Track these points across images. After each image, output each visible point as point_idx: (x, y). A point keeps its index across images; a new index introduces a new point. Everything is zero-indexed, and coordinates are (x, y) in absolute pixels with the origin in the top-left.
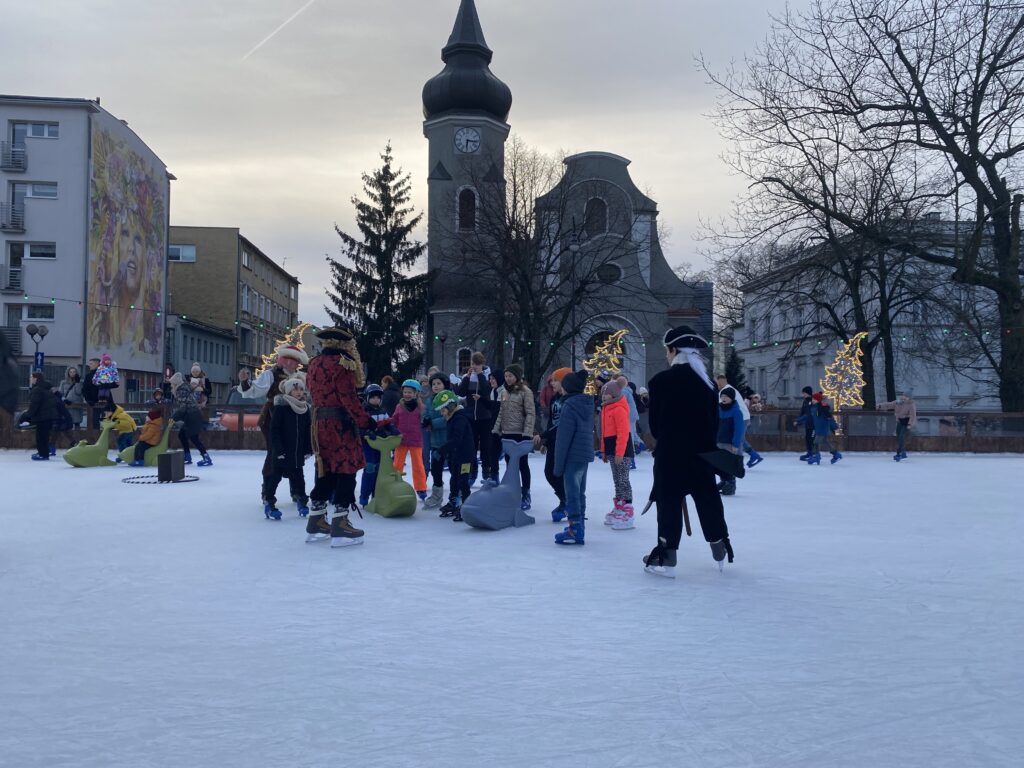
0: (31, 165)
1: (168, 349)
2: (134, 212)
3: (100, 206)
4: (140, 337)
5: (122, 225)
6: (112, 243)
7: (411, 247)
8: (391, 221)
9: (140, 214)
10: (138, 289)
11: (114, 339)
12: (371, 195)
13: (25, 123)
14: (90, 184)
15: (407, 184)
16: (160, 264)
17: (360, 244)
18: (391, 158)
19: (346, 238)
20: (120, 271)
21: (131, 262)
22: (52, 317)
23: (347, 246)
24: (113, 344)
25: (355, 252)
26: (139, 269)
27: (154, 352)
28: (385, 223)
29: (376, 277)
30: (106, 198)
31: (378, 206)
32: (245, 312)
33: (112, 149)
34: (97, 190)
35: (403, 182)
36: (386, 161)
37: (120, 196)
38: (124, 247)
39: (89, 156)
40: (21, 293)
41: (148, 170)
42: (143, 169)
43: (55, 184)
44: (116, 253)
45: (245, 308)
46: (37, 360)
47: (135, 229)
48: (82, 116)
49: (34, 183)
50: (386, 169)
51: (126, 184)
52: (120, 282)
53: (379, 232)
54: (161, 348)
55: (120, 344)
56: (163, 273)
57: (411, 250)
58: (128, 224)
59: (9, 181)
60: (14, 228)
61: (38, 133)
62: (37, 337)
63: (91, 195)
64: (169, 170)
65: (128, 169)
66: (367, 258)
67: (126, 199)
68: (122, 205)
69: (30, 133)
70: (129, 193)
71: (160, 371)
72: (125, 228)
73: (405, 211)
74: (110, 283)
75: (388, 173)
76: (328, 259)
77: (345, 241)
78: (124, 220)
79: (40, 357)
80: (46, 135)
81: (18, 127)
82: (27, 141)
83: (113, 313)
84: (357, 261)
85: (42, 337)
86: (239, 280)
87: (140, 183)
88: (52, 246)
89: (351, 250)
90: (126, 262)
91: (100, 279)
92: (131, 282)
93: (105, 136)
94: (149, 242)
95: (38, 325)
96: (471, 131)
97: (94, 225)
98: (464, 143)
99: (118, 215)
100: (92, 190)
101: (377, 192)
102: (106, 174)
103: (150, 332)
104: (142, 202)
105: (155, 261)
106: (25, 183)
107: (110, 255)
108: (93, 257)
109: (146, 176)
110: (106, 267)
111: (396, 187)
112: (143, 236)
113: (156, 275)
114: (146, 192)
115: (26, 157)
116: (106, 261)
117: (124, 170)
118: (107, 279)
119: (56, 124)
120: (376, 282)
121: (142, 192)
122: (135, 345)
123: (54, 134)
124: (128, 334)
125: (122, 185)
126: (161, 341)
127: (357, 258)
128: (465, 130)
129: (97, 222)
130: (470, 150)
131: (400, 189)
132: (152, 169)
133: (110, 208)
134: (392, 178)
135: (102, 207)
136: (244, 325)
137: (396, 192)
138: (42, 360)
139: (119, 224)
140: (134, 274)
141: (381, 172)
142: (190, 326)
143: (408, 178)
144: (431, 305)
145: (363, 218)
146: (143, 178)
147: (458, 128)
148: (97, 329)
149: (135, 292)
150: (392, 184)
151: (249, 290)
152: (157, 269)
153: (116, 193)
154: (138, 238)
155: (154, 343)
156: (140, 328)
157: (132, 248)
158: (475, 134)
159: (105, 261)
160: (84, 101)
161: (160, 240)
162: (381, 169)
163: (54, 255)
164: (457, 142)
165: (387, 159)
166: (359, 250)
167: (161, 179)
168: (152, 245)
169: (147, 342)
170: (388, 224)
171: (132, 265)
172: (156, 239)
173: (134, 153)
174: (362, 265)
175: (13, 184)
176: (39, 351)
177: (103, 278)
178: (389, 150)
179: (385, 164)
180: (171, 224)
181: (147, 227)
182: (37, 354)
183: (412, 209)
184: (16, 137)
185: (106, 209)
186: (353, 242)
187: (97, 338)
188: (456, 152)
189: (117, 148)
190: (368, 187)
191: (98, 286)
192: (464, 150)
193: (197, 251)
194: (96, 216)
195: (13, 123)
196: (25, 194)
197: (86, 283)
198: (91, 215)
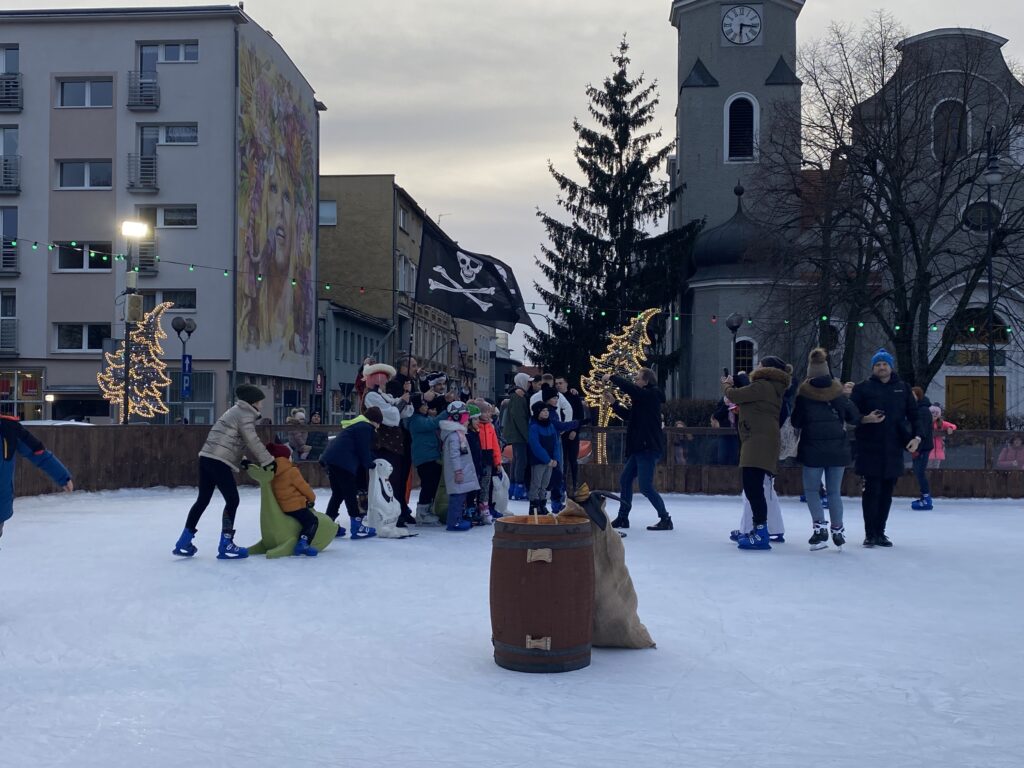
0: (165, 100)
1: (318, 347)
2: (281, 158)
3: (246, 150)
4: (291, 330)
5: (271, 177)
6: (259, 202)
7: (656, 189)
8: (628, 154)
9: (288, 160)
10: (287, 266)
11: (263, 336)
12: (600, 116)
13: (155, 44)
14: (237, 122)
15: (651, 97)
16: (309, 230)
17: (584, 190)
18: (628, 60)
19: (564, 182)
20: (268, 241)
21: (279, 228)
22: (194, 307)
23: (565, 194)
24: (262, 343)
25: (576, 203)
26: (288, 236)
27: (305, 352)
28: (619, 156)
29: (606, 237)
30: (253, 142)
31: (609, 132)
32: (402, 294)
33: (259, 73)
34: (244, 131)
35: (645, 94)
36: (620, 65)
37: (267, 137)
38: (272, 208)
39: (237, 85)
40: (154, 275)
41: (296, 98)
42: (291, 98)
43: (193, 126)
44: (264, 216)
45: (401, 288)
46: (184, 365)
47: (284, 183)
48: (226, 29)
49: (169, 126)
50: (620, 78)
51: (274, 120)
52: (269, 255)
53: (611, 169)
54: (311, 347)
55: (270, 341)
56: (313, 242)
57: (655, 195)
58: (276, 176)
59: (138, 124)
60: (145, 187)
61: (172, 56)
62: (184, 334)
63: (239, 138)
64: (318, 97)
65: (275, 99)
66: (594, 210)
67: (273, 140)
68: (269, 148)
69: (161, 58)
70: (276, 132)
71: (311, 378)
72: (273, 181)
73: (648, 137)
74: (258, 259)
75: (625, 82)
76: (539, 214)
77: (563, 186)
78: (273, 170)
79: (187, 362)
80: (182, 59)
81: (147, 50)
82: (159, 69)
83: (263, 301)
84: (579, 214)
85: (189, 333)
86: (395, 249)
87: (287, 118)
88: (193, 210)
89: (571, 199)
90: (274, 230)
91: (248, 252)
92: (280, 256)
93: (251, 54)
94: (299, 200)
95: (185, 317)
96: (746, 10)
97: (242, 178)
98: (736, 29)
99: (265, 163)
100: (239, 131)
101: (606, 112)
102: (253, 108)
103: (300, 326)
104: (290, 144)
105: (304, 226)
106: (156, 125)
107: (258, 219)
108: (242, 224)
109: (294, 107)
110: (254, 236)
111: (635, 102)
112: (291, 191)
113: (306, 244)
114: (294, 130)
115: (158, 92)
116: (253, 226)
117: (271, 100)
118: (256, 254)
119: (195, 43)
120: (606, 245)
121: (289, 130)
122: (285, 342)
123: (192, 57)
124: (278, 327)
125: (269, 120)
126: (311, 335)
127: (578, 211)
128: (738, 10)
129: (245, 174)
130: (745, 40)
131: (641, 105)
132: (300, 97)
133: (258, 156)
134: (629, 89)
135: (250, 152)
136: (401, 312)
137: (635, 110)
138: (190, 366)
139: (267, 176)
140: (283, 245)
141: (613, 82)
142: (343, 315)
143: (653, 87)
144: (689, 277)
145: (586, 152)
146: (291, 110)
147: (725, 8)
148: (246, 322)
149: (284, 270)
150: (629, 98)
151: (406, 262)
152: (306, 236)
153: (263, 134)
154: (286, 195)
155: (304, 340)
156: (290, 319)
157: (280, 209)
158: (753, 14)
159: (253, 228)
160: (228, 8)
161: (309, 196)
162: (611, 77)
163: (194, 222)
164: (725, 29)
165: (621, 62)
166: (582, 198)
167: (309, 110)
168: (301, 204)
169: (297, 338)
170: (624, 157)
171: (281, 232)
172: (304, 195)
173: (281, 76)
174: (585, 220)
175: (141, 127)
176: (187, 353)
177: (252, 251)
178: (624, 47)
179: (618, 70)
180: (321, 173)
181: (296, 178)
182: (184, 357)
183: (659, 135)
184: (146, 65)
185: (254, 156)
186: (573, 188)
187: (247, 334)
188: (725, 43)
189: (264, 70)
190: (594, 105)
191: (247, 261)
192: (737, 40)
193: (338, 209)
194: (244, 166)
195: (141, 44)
196: (157, 140)
197: (235, 258)
198: (239, 166)
